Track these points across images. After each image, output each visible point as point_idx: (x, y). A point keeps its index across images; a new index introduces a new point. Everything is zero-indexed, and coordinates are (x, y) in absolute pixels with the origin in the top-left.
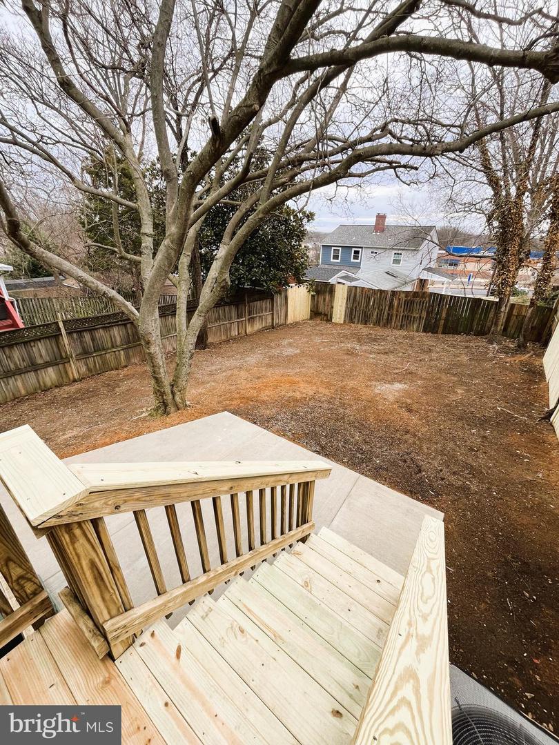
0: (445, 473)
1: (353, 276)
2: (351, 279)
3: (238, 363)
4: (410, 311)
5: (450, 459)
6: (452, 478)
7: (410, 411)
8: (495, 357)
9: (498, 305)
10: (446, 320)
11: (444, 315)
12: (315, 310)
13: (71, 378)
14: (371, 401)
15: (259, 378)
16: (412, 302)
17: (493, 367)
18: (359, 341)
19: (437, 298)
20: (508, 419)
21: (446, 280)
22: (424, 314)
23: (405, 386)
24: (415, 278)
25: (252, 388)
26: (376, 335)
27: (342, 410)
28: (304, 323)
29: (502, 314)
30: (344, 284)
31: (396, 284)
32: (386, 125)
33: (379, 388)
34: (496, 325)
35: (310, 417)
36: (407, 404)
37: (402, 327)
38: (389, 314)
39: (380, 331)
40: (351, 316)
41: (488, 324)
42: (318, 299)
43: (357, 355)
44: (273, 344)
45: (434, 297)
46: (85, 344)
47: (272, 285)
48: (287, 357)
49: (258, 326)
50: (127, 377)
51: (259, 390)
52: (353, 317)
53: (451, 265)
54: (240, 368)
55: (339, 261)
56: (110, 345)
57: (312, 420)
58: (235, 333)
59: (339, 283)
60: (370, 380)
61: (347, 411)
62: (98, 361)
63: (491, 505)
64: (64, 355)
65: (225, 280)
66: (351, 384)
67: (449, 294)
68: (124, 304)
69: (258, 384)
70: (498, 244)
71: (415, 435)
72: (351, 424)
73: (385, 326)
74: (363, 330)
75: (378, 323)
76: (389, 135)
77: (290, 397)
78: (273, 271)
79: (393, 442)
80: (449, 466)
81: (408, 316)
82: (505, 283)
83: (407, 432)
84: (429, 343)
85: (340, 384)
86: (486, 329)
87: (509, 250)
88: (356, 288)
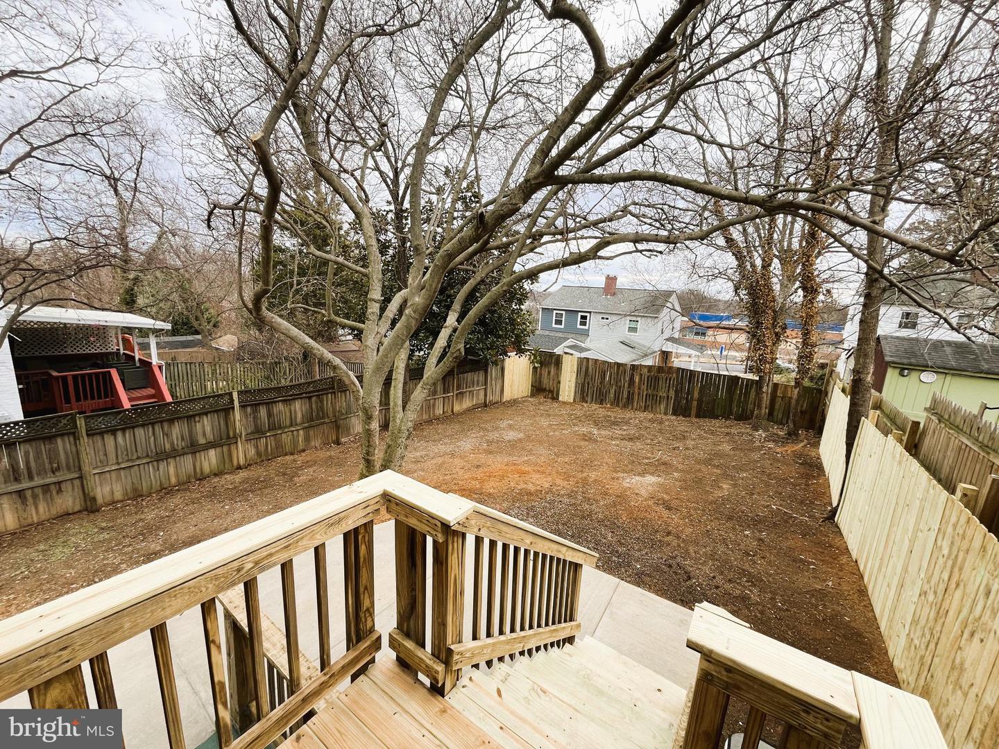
0: (719, 580)
1: (583, 345)
2: (582, 350)
3: (449, 449)
4: (654, 388)
5: (723, 565)
6: (728, 586)
7: (669, 508)
8: (763, 446)
9: (759, 384)
10: (700, 401)
11: (696, 395)
12: (537, 385)
13: (235, 463)
14: (622, 497)
15: (478, 466)
16: (657, 379)
17: (762, 458)
18: (596, 424)
19: (686, 375)
20: (786, 519)
21: (693, 353)
22: (672, 394)
23: (660, 479)
24: (657, 350)
25: (473, 478)
26: (615, 418)
27: (588, 506)
28: (524, 401)
29: (765, 395)
30: (572, 354)
31: (634, 357)
32: (626, 207)
33: (628, 481)
34: (759, 407)
35: (549, 514)
36: (664, 500)
37: (645, 409)
38: (629, 392)
39: (618, 413)
40: (583, 393)
41: (750, 406)
42: (541, 372)
43: (596, 441)
44: (488, 426)
45: (683, 372)
46: (259, 421)
47: (488, 354)
48: (509, 441)
49: (467, 403)
50: (307, 464)
51: (482, 481)
52: (585, 394)
53: (697, 334)
54: (453, 455)
55: (562, 327)
56: (288, 423)
57: (552, 516)
58: (439, 411)
59: (566, 353)
60: (617, 472)
61: (593, 507)
62: (271, 443)
63: (776, 617)
64: (231, 435)
65: (459, 350)
66: (593, 475)
67: (699, 370)
68: (347, 374)
69: (479, 474)
70: (749, 317)
71: (678, 537)
72: (600, 522)
73: (625, 406)
74: (600, 411)
75: (616, 402)
76: (629, 215)
77: (521, 490)
78: (491, 338)
79: (654, 545)
80: (722, 572)
81: (653, 396)
82: (762, 360)
83: (669, 533)
84: (682, 428)
85: (580, 475)
86: (749, 412)
87: (762, 323)
88: (588, 359)
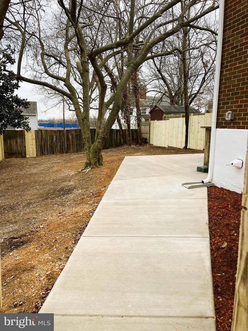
12: (9, 151)
37: (77, 152)
40: (42, 150)
42: (10, 142)
73: (67, 152)
81: (79, 144)
88: (41, 130)
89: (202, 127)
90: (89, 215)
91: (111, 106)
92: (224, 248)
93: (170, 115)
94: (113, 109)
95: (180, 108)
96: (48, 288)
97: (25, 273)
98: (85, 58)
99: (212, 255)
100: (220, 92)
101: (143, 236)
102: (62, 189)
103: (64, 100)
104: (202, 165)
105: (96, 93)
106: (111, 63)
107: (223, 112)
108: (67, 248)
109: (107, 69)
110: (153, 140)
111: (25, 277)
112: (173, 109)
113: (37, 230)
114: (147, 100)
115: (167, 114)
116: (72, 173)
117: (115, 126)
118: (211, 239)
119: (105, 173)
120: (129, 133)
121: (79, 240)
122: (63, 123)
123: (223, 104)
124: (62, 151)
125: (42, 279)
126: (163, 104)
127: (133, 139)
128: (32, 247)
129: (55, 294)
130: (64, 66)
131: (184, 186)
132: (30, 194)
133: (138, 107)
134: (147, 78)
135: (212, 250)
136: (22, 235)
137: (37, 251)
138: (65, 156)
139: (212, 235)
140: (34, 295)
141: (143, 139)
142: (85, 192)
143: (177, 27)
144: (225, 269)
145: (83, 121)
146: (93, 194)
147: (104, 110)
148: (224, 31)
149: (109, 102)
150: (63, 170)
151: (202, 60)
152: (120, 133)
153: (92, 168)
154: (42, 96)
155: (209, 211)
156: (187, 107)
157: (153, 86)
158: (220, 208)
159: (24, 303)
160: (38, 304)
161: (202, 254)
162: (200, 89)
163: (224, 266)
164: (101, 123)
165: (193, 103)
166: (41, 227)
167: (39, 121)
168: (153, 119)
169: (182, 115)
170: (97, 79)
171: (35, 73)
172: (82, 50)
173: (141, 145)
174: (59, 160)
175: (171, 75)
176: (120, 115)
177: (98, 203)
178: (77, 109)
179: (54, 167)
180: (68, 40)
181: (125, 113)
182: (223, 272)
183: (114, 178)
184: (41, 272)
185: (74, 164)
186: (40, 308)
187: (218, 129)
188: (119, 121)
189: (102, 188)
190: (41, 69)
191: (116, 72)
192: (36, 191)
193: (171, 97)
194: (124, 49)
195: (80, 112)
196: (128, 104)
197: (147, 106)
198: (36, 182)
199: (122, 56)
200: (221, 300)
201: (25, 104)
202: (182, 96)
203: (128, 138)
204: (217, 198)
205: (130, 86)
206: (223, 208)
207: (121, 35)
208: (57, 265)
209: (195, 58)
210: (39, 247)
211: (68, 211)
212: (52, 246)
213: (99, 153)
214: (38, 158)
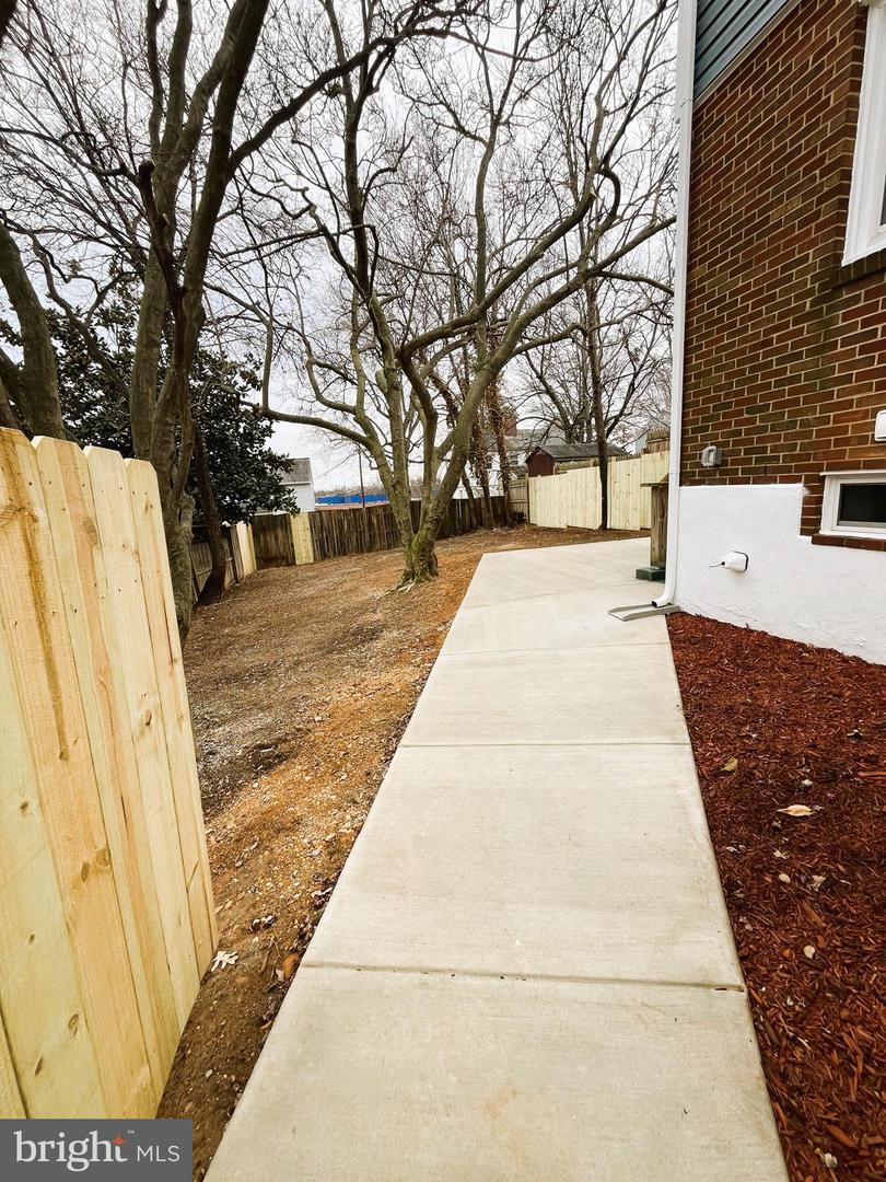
4: (392, 525)
12: (265, 555)
28: (255, 576)
30: (298, 511)
38: (370, 535)
40: (323, 550)
42: (265, 539)
52: (326, 550)
73: (369, 551)
81: (393, 533)
88: (320, 512)
89: (642, 485)
90: (415, 691)
91: (449, 455)
92: (733, 771)
93: (567, 464)
94: (453, 461)
95: (588, 447)
96: (327, 879)
97: (281, 835)
98: (390, 361)
99: (704, 791)
100: (684, 406)
101: (535, 742)
102: (360, 630)
103: (359, 451)
104: (645, 564)
105: (418, 433)
106: (444, 369)
107: (695, 448)
108: (368, 774)
109: (437, 381)
110: (535, 516)
111: (280, 846)
112: (572, 451)
113: (310, 726)
114: (519, 437)
115: (561, 462)
116: (380, 594)
117: (460, 494)
118: (694, 749)
119: (443, 592)
120: (487, 503)
121: (394, 752)
122: (361, 495)
123: (695, 431)
124: (360, 550)
125: (316, 853)
126: (551, 442)
127: (496, 515)
128: (296, 770)
129: (340, 903)
130: (353, 383)
131: (616, 614)
132: (299, 643)
133: (501, 451)
134: (517, 394)
135: (701, 777)
136: (279, 739)
137: (308, 778)
138: (368, 559)
139: (696, 737)
140: (297, 896)
141: (515, 514)
142: (405, 634)
143: (576, 279)
144: (743, 831)
145: (395, 489)
146: (421, 641)
147: (434, 464)
148: (690, 268)
149: (445, 447)
150: (362, 588)
151: (627, 347)
152: (469, 506)
153: (419, 582)
154: (319, 446)
155: (678, 674)
156: (601, 444)
157: (529, 408)
158: (704, 665)
159: (275, 919)
160: (306, 925)
161: (679, 792)
162: (625, 407)
163: (739, 824)
164: (430, 489)
165: (611, 437)
166: (317, 719)
167: (315, 495)
168: (533, 474)
169: (592, 461)
170: (418, 401)
171: (299, 404)
172: (385, 348)
173: (512, 526)
174: (354, 566)
175: (563, 385)
176: (468, 471)
177: (433, 661)
178: (382, 467)
179: (345, 581)
180: (357, 331)
181: (478, 467)
182: (740, 840)
183: (463, 603)
184: (313, 837)
185: (383, 573)
186: (310, 939)
187: (684, 487)
188: (466, 483)
189: (439, 625)
190: (309, 393)
191: (455, 388)
192: (310, 635)
193: (566, 427)
194: (469, 338)
195: (389, 471)
196: (482, 448)
197: (520, 449)
198: (311, 616)
199: (465, 353)
200: (748, 927)
201: (286, 464)
202: (589, 422)
203: (485, 515)
204: (692, 641)
205: (484, 411)
206: (711, 666)
207: (460, 310)
208: (348, 817)
209: (611, 344)
210: (312, 768)
211: (373, 680)
212: (338, 768)
213: (430, 551)
214: (317, 565)
